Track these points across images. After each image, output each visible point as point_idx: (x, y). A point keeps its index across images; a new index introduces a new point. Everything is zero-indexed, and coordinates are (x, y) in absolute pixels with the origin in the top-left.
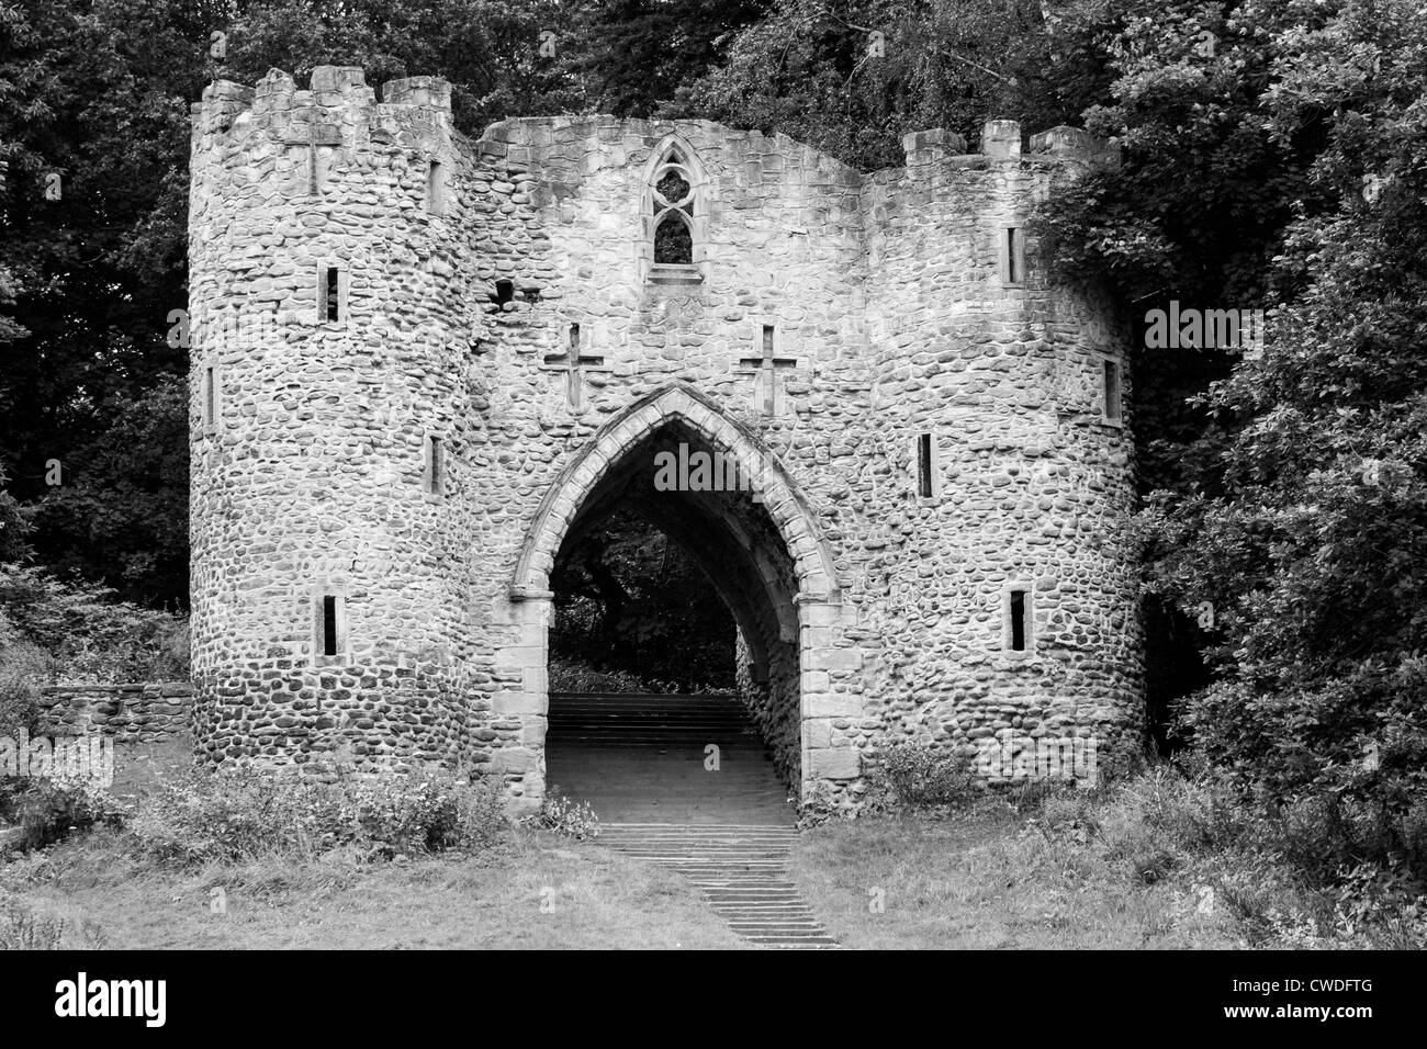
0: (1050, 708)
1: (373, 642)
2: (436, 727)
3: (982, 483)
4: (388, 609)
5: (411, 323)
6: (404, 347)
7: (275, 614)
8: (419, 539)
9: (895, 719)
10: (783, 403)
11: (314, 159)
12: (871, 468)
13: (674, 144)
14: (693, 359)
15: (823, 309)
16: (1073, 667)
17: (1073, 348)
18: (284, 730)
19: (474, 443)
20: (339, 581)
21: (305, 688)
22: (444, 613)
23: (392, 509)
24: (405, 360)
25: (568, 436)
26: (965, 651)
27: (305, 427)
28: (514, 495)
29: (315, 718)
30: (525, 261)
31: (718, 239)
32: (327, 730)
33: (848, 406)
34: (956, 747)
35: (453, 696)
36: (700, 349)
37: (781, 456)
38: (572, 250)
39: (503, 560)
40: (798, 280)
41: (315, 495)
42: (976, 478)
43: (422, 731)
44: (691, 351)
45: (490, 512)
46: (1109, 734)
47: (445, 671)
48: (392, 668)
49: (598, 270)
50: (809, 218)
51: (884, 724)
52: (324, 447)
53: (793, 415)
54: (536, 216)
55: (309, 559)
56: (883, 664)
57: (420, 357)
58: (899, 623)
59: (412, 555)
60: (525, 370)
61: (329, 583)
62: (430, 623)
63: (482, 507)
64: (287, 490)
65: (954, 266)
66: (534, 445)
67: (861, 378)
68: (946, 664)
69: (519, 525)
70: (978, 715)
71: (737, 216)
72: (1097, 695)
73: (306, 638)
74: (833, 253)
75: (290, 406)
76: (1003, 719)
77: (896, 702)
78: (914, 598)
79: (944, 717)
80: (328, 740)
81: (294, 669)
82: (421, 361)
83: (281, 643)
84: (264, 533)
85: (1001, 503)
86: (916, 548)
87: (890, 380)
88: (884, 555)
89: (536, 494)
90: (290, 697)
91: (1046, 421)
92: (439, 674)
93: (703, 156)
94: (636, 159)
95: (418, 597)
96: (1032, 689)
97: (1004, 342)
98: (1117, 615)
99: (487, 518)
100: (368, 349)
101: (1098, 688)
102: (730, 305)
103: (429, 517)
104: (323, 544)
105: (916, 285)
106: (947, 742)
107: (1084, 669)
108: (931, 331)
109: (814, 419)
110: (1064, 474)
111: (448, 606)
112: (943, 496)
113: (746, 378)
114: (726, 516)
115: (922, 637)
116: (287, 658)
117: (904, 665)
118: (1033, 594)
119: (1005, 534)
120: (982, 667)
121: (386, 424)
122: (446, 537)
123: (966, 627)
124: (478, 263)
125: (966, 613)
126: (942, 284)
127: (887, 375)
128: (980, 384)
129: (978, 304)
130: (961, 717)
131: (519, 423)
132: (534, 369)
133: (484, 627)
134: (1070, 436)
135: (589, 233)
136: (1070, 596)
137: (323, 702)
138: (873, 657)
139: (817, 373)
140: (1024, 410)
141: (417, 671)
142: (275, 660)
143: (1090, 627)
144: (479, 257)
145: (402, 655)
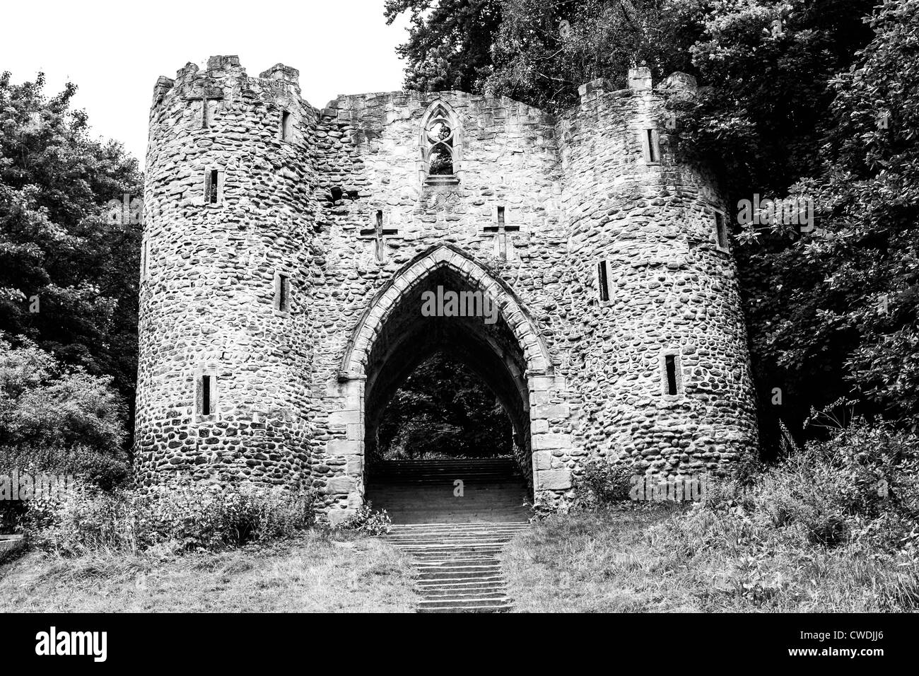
0: (697, 433)
1: (235, 405)
2: (281, 462)
3: (641, 287)
4: (247, 384)
5: (266, 204)
6: (261, 218)
7: (172, 389)
8: (269, 339)
9: (593, 447)
10: (511, 254)
11: (205, 107)
12: (569, 290)
13: (439, 106)
14: (454, 229)
15: (535, 195)
16: (711, 405)
17: (695, 202)
18: (175, 466)
19: (316, 284)
20: (213, 366)
21: (189, 437)
22: (288, 387)
23: (250, 319)
24: (263, 226)
25: (376, 278)
26: (637, 398)
27: (194, 269)
28: (341, 315)
29: (195, 457)
30: (349, 176)
31: (467, 158)
32: (202, 465)
33: (553, 253)
34: (634, 463)
35: (296, 442)
36: (458, 223)
37: (512, 285)
38: (377, 168)
39: (334, 356)
40: (518, 179)
41: (199, 311)
42: (637, 285)
43: (271, 464)
44: (453, 224)
45: (326, 327)
46: (738, 449)
47: (289, 426)
48: (248, 423)
49: (393, 178)
50: (524, 143)
51: (586, 452)
52: (205, 281)
53: (519, 260)
54: (356, 149)
55: (194, 353)
56: (583, 413)
57: (272, 225)
58: (592, 384)
59: (264, 348)
60: (348, 239)
61: (206, 367)
62: (277, 393)
63: (320, 324)
64: (181, 309)
65: (614, 156)
66: (354, 284)
67: (560, 236)
68: (625, 408)
69: (344, 334)
70: (648, 439)
71: (479, 144)
72: (728, 423)
73: (191, 404)
74: (540, 163)
75: (185, 256)
76: (665, 441)
77: (593, 437)
78: (601, 366)
79: (625, 442)
80: (203, 472)
81: (182, 425)
82: (273, 228)
83: (175, 409)
84: (168, 338)
85: (654, 299)
86: (601, 334)
87: (578, 233)
88: (581, 343)
89: (355, 314)
90: (180, 444)
91: (681, 246)
92: (284, 427)
93: (457, 111)
94: (416, 115)
95: (268, 376)
96: (685, 420)
97: (650, 198)
98: (736, 371)
99: (324, 330)
100: (236, 218)
101: (728, 418)
102: (476, 196)
103: (278, 325)
104: (203, 342)
105: (592, 171)
106: (628, 459)
107: (718, 406)
108: (602, 197)
109: (532, 262)
110: (695, 279)
111: (292, 383)
112: (616, 298)
113: (488, 239)
114: (488, 338)
115: (608, 391)
116: (178, 418)
117: (597, 411)
118: (680, 357)
119: (659, 319)
120: (649, 408)
121: (247, 265)
122: (291, 339)
123: (636, 382)
124: (319, 178)
125: (636, 373)
126: (607, 168)
127: (577, 230)
128: (636, 225)
129: (631, 176)
130: (637, 442)
131: (344, 272)
132: (354, 239)
133: (322, 399)
134: (697, 256)
135: (388, 158)
136: (705, 358)
137: (200, 446)
138: (577, 409)
139: (533, 234)
140: (666, 239)
141: (266, 425)
142: (171, 419)
143: (720, 378)
144: (320, 175)
145: (255, 414)
